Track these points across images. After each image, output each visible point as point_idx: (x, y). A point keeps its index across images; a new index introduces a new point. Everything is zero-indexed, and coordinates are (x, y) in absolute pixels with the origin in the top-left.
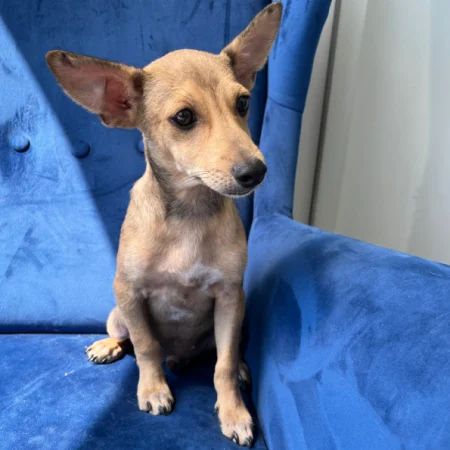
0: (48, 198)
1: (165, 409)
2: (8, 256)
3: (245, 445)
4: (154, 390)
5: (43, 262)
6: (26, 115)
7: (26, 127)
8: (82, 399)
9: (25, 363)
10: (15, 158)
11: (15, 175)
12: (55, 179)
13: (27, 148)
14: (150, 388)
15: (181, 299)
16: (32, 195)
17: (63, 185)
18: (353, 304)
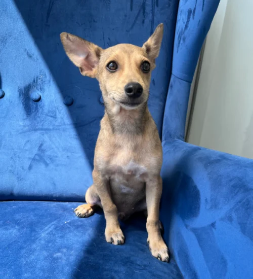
0: (51, 127)
1: (121, 241)
2: (30, 158)
3: (165, 261)
4: (114, 232)
5: (48, 162)
6: (39, 81)
7: (39, 87)
8: (77, 235)
9: (42, 216)
10: (33, 105)
11: (33, 115)
12: (54, 117)
13: (40, 99)
14: (112, 231)
15: (125, 181)
16: (43, 125)
17: (59, 120)
18: (234, 186)
